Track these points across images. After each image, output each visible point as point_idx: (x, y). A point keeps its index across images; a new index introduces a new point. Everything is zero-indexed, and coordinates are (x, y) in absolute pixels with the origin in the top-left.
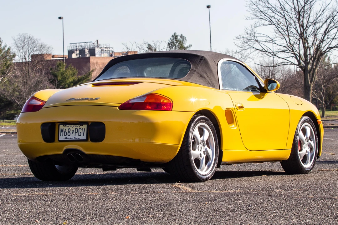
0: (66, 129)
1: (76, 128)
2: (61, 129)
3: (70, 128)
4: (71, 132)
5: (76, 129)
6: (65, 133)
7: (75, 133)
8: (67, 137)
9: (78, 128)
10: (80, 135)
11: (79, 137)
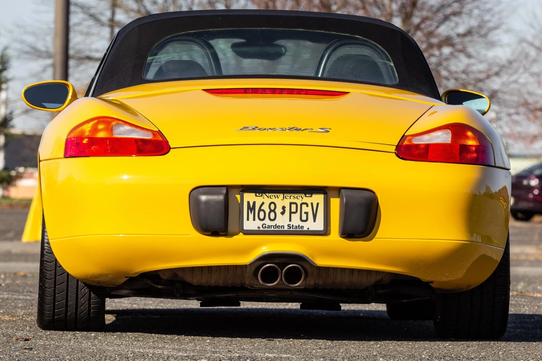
0: (263, 203)
1: (292, 200)
2: (248, 203)
3: (274, 200)
4: (279, 210)
5: (291, 204)
6: (262, 214)
7: (291, 213)
8: (267, 222)
9: (299, 202)
10: (304, 218)
11: (302, 224)
